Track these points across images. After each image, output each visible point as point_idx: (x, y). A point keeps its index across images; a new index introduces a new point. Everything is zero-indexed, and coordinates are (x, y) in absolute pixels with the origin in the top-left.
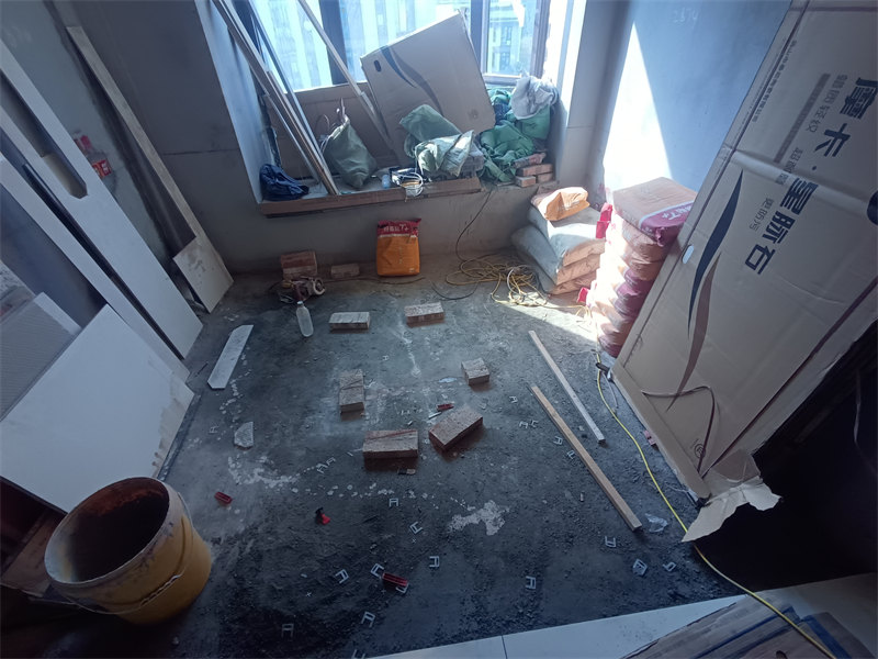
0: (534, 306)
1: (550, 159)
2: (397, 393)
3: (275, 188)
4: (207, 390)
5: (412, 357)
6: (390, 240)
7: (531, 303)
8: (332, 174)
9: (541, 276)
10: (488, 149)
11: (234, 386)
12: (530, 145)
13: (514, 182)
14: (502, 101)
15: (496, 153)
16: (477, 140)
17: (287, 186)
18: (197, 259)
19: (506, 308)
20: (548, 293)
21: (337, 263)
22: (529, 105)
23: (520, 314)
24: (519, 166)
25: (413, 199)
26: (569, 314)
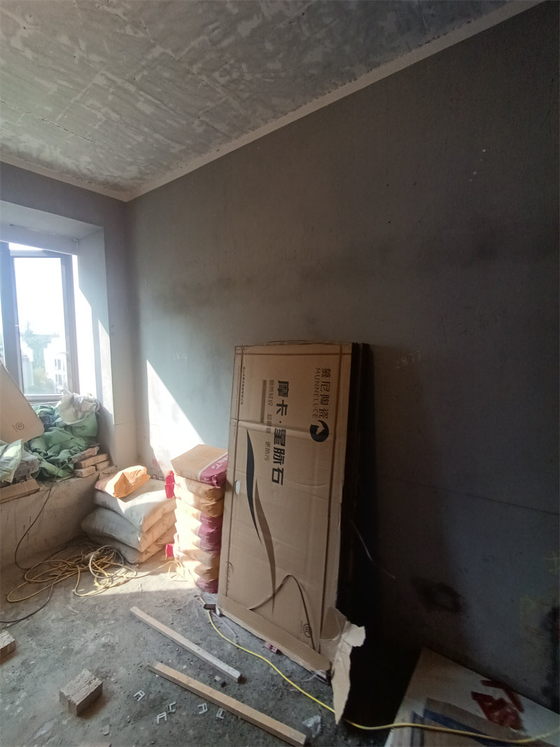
0: (125, 582)
7: (121, 580)
9: (123, 550)
10: (40, 453)
13: (73, 474)
14: (47, 413)
15: (50, 454)
16: (27, 446)
20: (135, 564)
22: (76, 413)
24: (77, 460)
26: (162, 575)
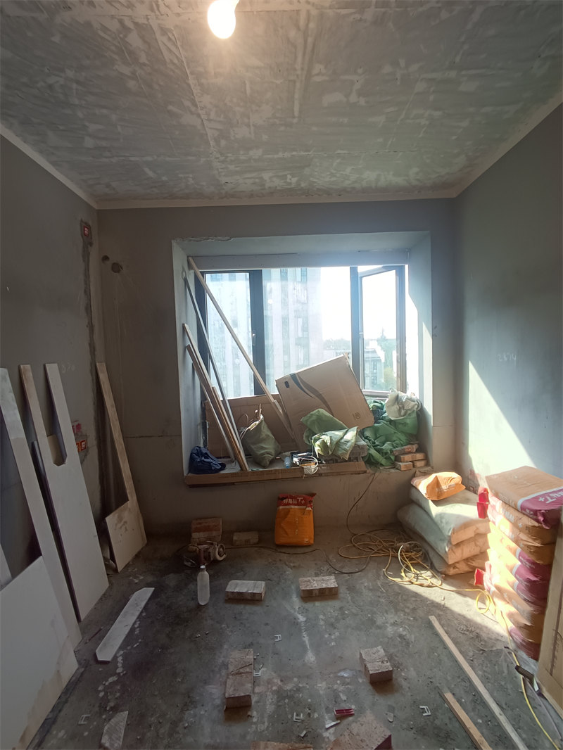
0: (429, 586)
1: (423, 449)
2: (289, 687)
3: (200, 464)
4: (92, 662)
5: (306, 639)
6: (288, 511)
7: (425, 583)
8: (246, 455)
9: (431, 554)
10: (369, 440)
11: (120, 659)
12: (403, 438)
13: (394, 466)
14: (378, 407)
15: (377, 443)
16: (361, 434)
17: (210, 463)
18: (124, 520)
19: (401, 587)
20: (441, 573)
21: (239, 530)
22: (399, 410)
23: (416, 595)
24: (397, 454)
25: (310, 477)
26: (468, 599)
